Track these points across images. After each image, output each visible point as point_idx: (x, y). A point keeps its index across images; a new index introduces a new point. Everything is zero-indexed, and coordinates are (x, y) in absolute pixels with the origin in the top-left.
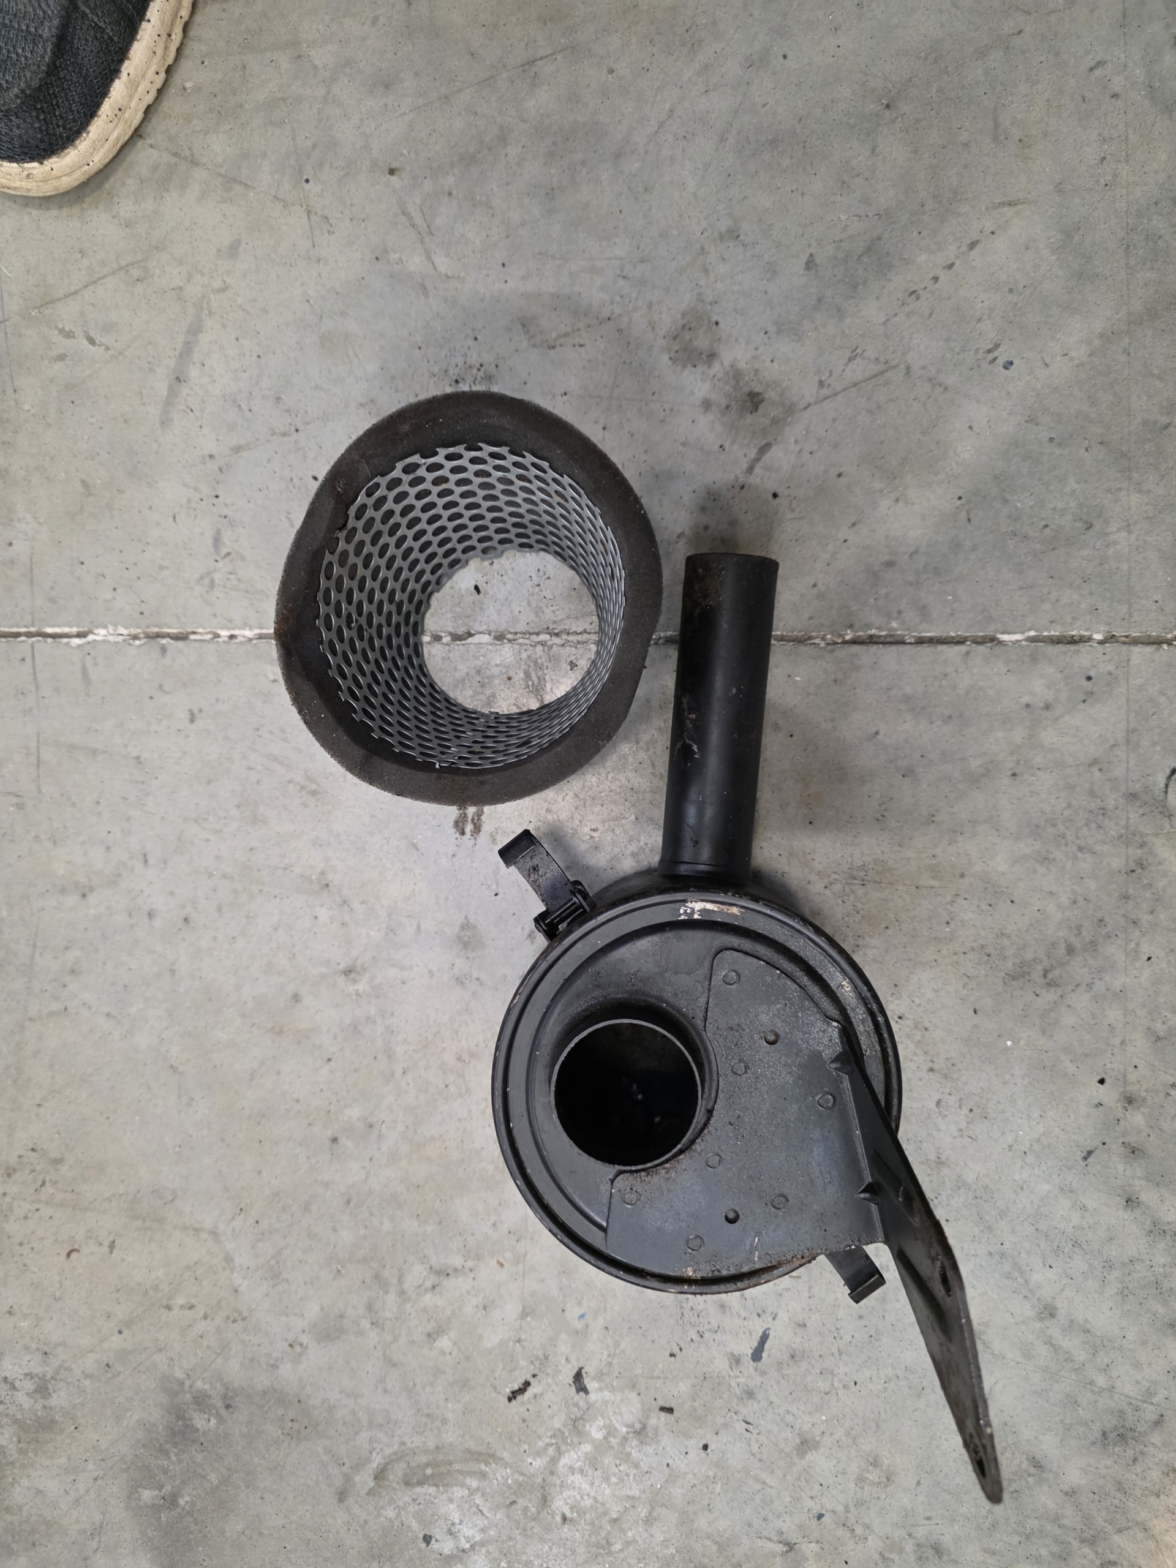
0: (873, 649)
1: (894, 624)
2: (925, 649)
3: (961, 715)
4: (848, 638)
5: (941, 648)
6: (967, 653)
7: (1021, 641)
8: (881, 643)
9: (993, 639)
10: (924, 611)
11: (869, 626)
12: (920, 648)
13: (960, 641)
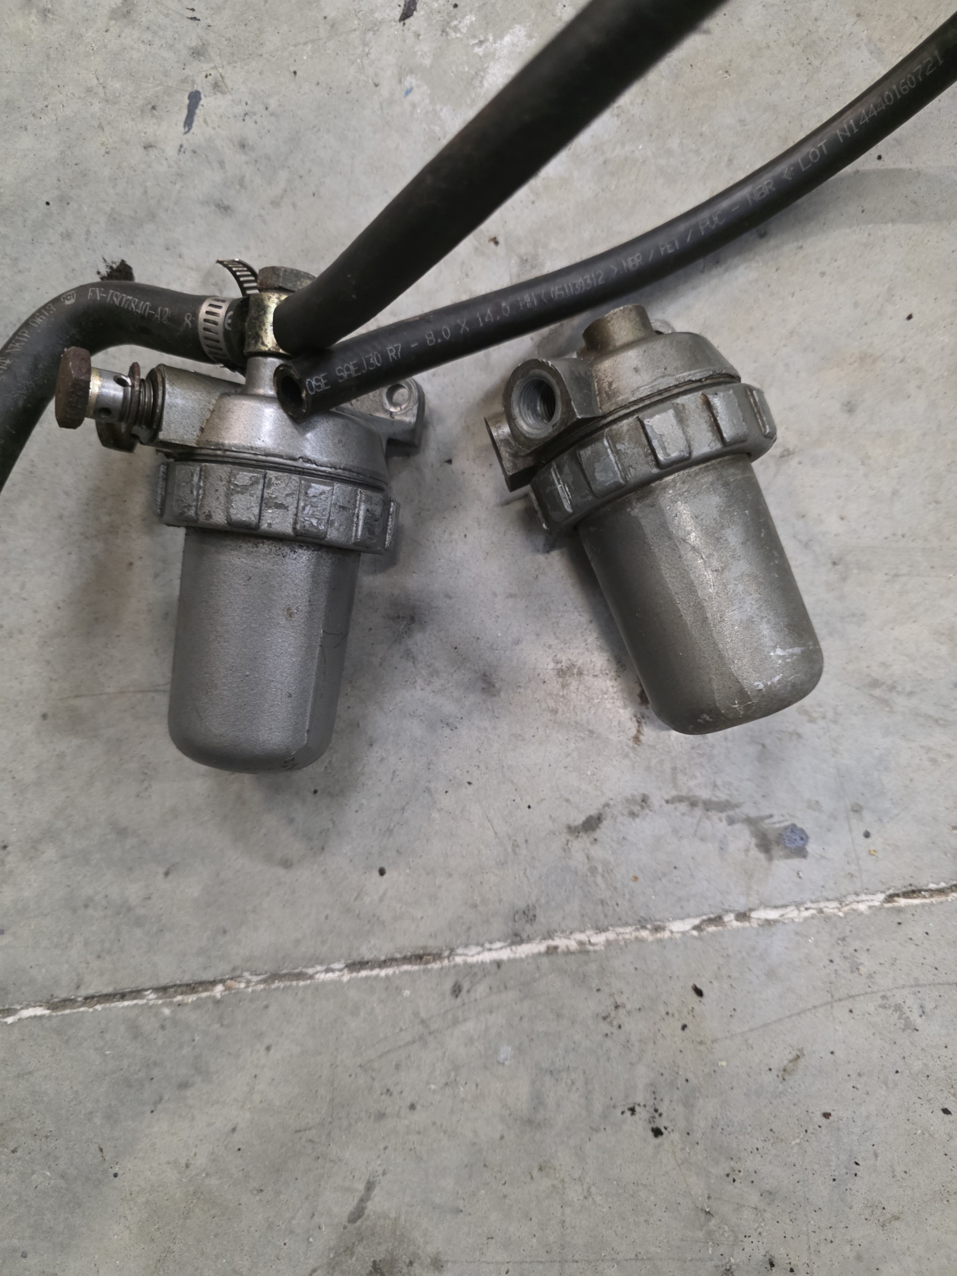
0: (187, 979)
1: (167, 1011)
2: (127, 985)
3: (75, 911)
4: (219, 988)
5: (110, 990)
6: (78, 987)
7: (22, 1009)
8: (180, 986)
9: (54, 1006)
10: (135, 1032)
11: (197, 1005)
12: (133, 986)
13: (89, 1000)
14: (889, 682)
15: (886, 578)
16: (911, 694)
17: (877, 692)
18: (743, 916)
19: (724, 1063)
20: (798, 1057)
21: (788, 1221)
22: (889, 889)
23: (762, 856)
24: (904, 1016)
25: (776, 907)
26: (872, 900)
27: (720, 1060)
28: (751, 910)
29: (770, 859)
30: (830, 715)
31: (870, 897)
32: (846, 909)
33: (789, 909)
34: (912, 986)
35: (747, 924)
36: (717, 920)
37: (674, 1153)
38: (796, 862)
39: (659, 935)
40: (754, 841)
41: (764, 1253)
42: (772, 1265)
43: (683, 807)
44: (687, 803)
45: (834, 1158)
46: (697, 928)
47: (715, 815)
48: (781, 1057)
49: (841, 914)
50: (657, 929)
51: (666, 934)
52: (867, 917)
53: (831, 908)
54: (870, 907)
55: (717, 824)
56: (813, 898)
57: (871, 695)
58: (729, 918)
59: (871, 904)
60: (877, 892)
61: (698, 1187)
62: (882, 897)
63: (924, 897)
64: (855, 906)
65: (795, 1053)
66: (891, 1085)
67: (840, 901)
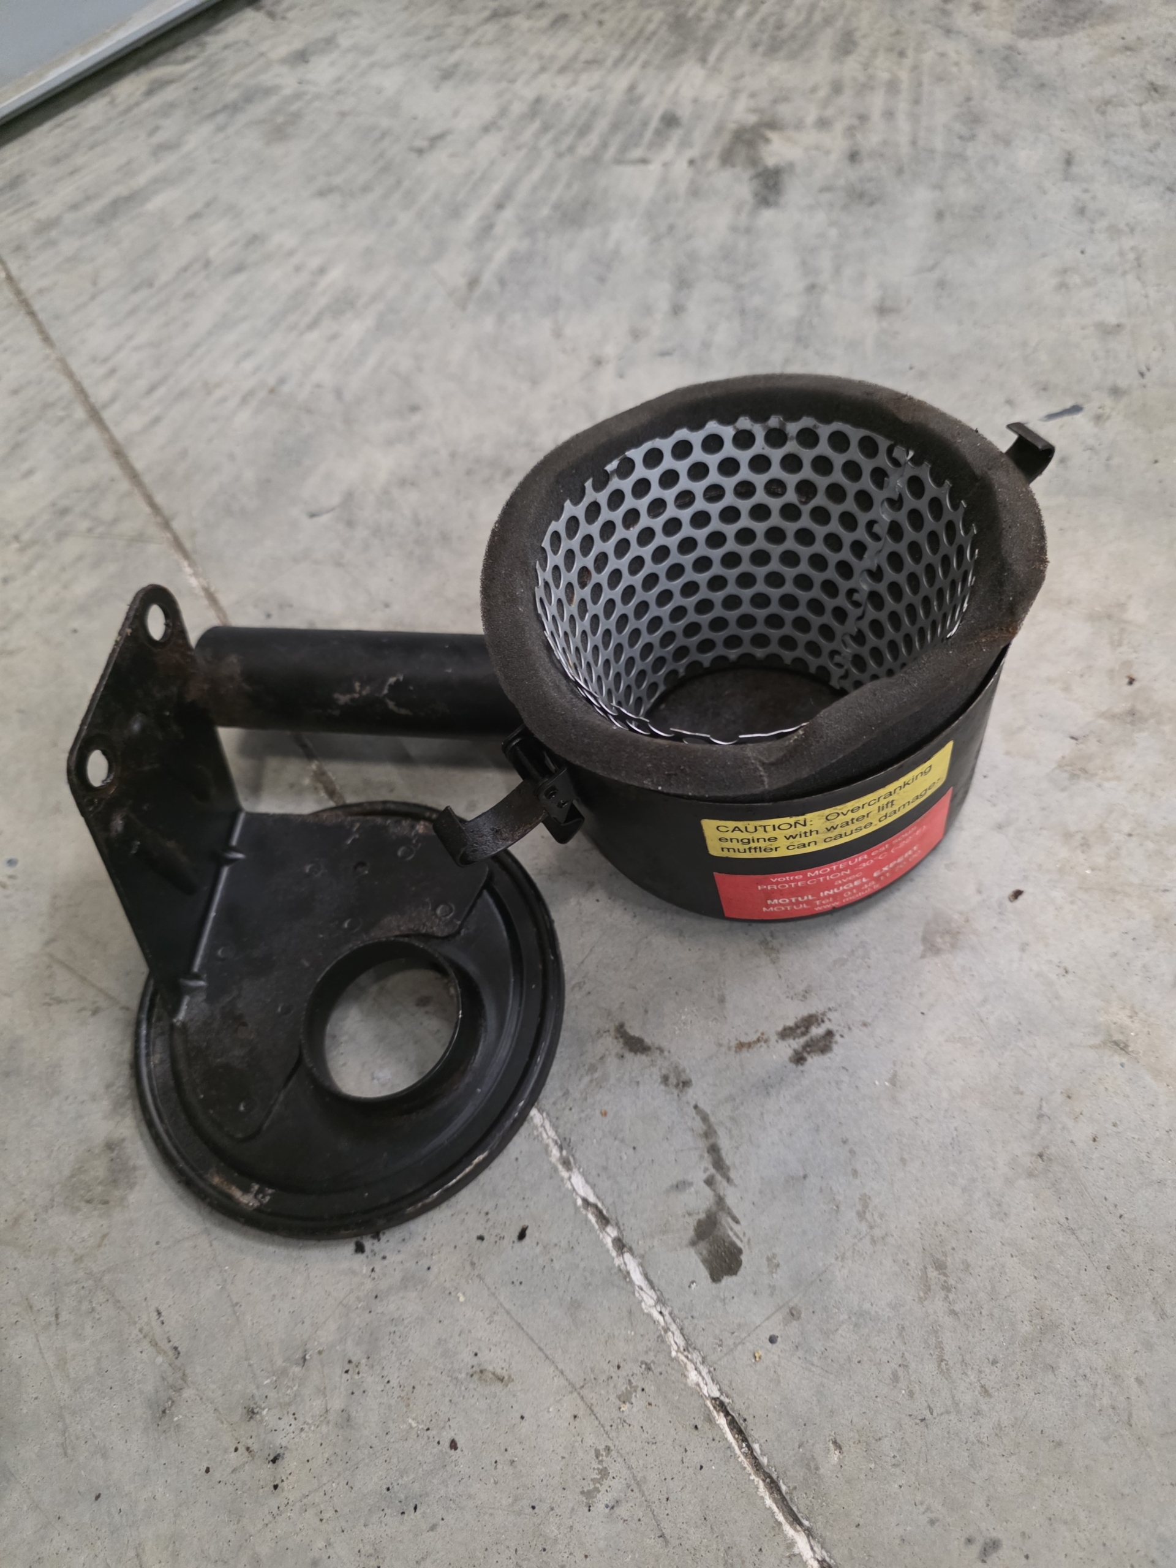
14: (951, 1282)
15: (1063, 1220)
16: (953, 1313)
17: (933, 1274)
18: (620, 1245)
19: (462, 1299)
20: (501, 1380)
21: (326, 1455)
22: (727, 1397)
23: (691, 1233)
24: (598, 1485)
25: (646, 1276)
26: (706, 1384)
27: (464, 1294)
28: (631, 1250)
29: (693, 1243)
30: (877, 1233)
31: (709, 1380)
32: (682, 1358)
33: (651, 1293)
34: (634, 1478)
35: (614, 1253)
36: (604, 1220)
37: (351, 1291)
38: (703, 1273)
39: (560, 1167)
40: (702, 1216)
41: (284, 1444)
42: (274, 1461)
43: (699, 1125)
44: (705, 1127)
45: (412, 1477)
46: (586, 1201)
47: (707, 1162)
48: (495, 1360)
49: (674, 1354)
50: (566, 1163)
51: (565, 1174)
52: (686, 1384)
53: (675, 1339)
54: (698, 1385)
55: (700, 1170)
56: (676, 1312)
57: (926, 1268)
58: (612, 1232)
59: (702, 1385)
60: (717, 1383)
61: (327, 1335)
62: (716, 1394)
63: (741, 1448)
64: (690, 1366)
65: (505, 1373)
66: (516, 1508)
67: (689, 1347)
